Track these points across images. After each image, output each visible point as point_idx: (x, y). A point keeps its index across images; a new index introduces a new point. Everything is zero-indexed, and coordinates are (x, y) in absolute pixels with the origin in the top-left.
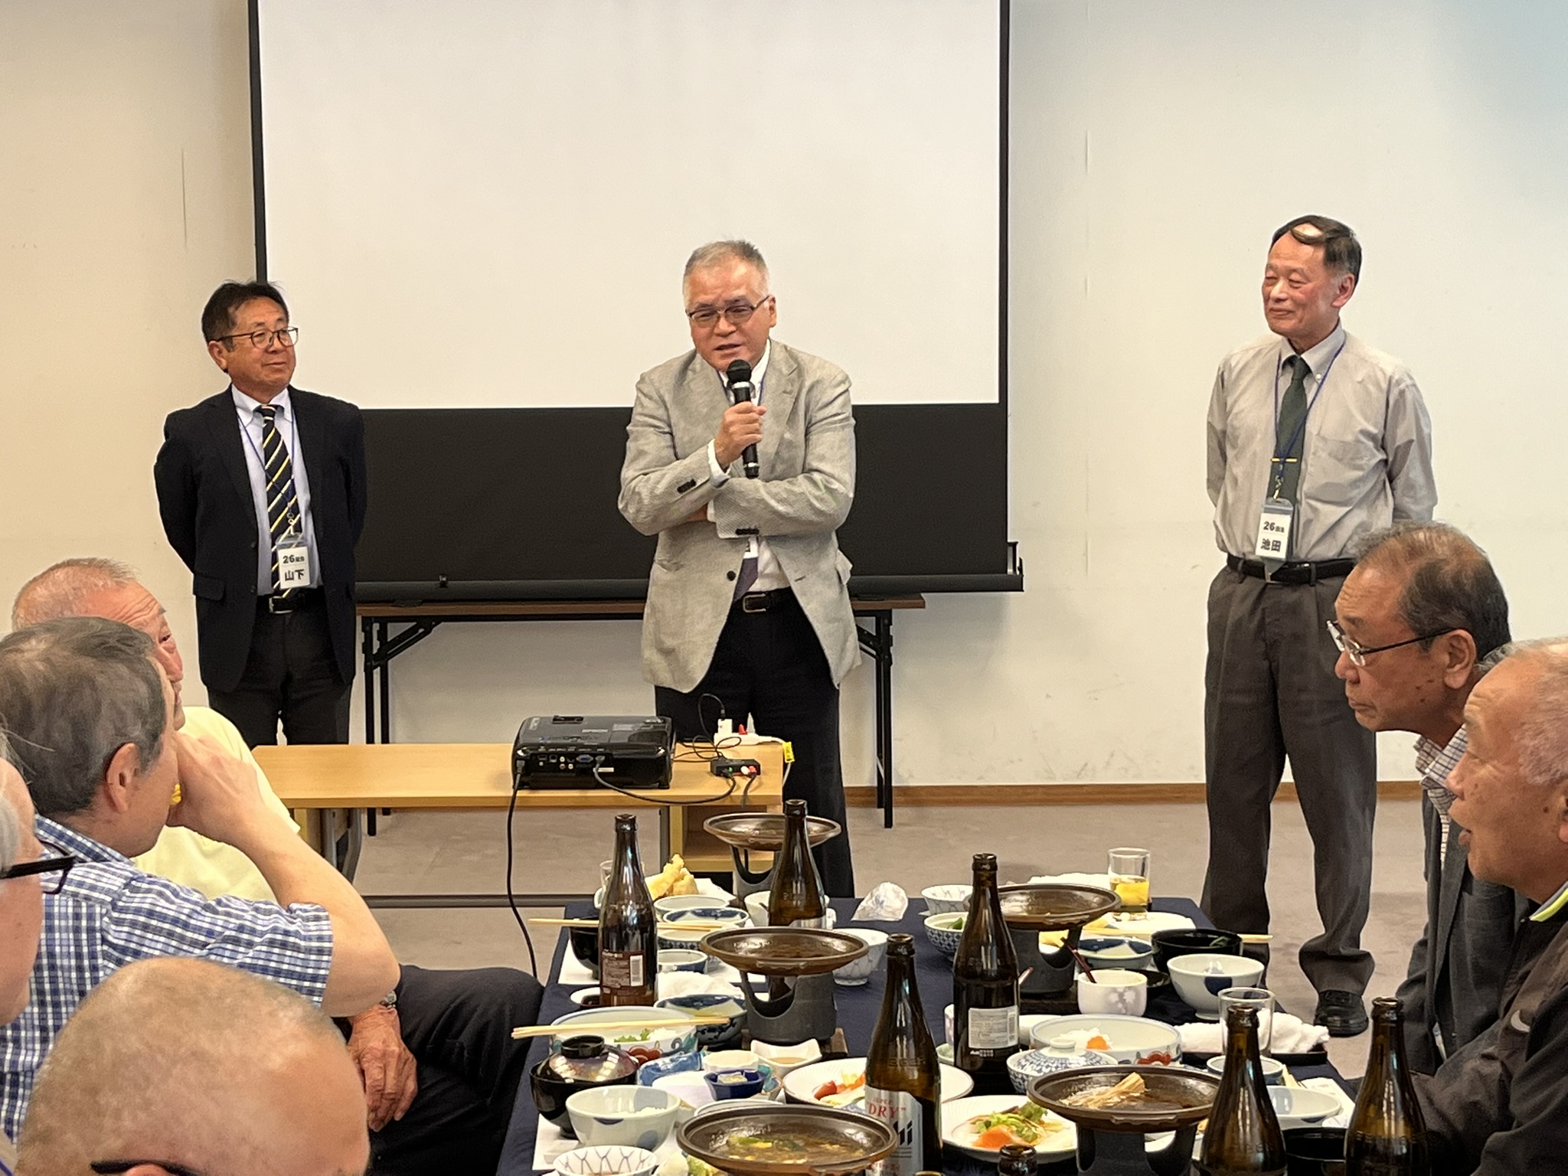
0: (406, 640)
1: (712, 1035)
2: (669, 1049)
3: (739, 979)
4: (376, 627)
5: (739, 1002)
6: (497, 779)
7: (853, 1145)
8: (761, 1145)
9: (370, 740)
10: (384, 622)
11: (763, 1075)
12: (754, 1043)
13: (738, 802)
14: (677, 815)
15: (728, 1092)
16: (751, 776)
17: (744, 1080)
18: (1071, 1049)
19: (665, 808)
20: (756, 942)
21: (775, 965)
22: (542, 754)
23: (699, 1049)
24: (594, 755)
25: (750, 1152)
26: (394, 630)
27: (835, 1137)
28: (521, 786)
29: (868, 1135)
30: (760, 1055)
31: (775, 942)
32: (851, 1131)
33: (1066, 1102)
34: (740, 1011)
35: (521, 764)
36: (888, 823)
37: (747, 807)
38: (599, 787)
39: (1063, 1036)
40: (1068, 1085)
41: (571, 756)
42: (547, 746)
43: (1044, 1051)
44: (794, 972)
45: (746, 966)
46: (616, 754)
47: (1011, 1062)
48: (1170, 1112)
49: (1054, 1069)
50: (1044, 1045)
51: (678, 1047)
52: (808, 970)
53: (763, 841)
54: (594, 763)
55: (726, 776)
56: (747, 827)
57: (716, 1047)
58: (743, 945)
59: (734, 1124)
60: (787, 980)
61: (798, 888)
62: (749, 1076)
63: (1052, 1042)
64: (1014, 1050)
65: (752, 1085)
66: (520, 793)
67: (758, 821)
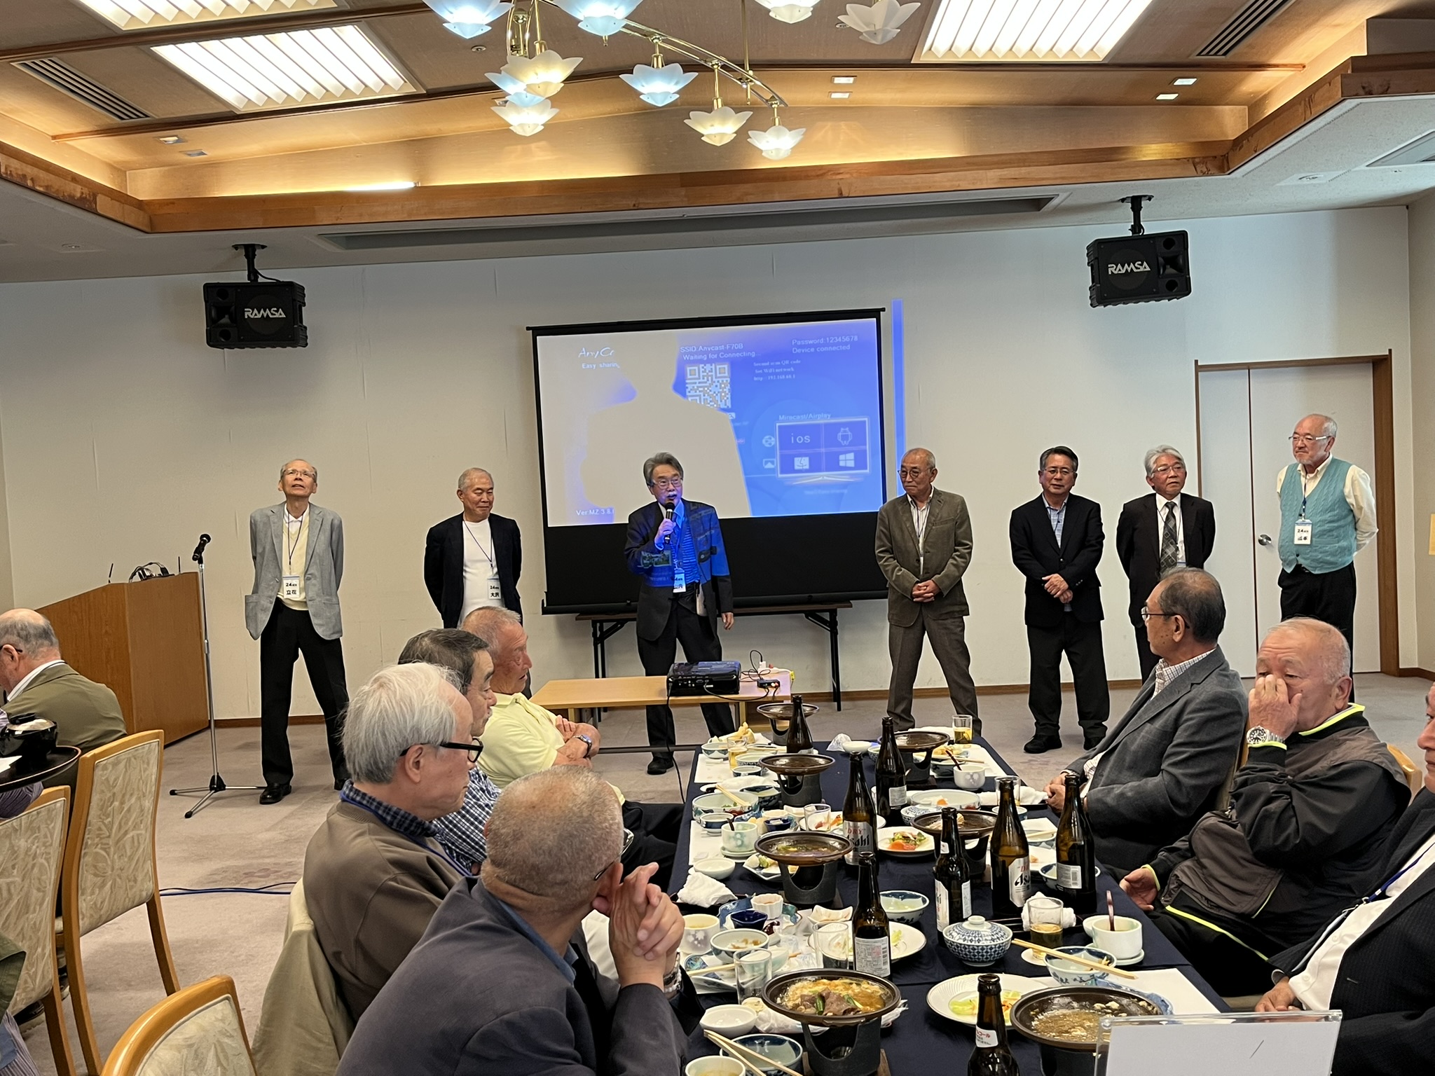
0: (613, 630)
1: (765, 804)
2: (747, 810)
3: (777, 779)
4: (598, 625)
5: (777, 788)
6: (660, 693)
7: (834, 848)
8: (792, 849)
9: (597, 676)
10: (602, 622)
11: (791, 820)
12: (785, 806)
13: (770, 699)
14: (742, 706)
15: (774, 828)
16: (776, 687)
17: (782, 822)
18: (930, 805)
19: (737, 704)
20: (784, 761)
21: (794, 771)
22: (680, 680)
23: (760, 810)
24: (704, 679)
25: (788, 852)
26: (607, 626)
27: (825, 845)
28: (672, 695)
29: (840, 844)
30: (788, 811)
31: (792, 760)
32: (831, 842)
33: (928, 827)
34: (777, 792)
35: (671, 684)
36: (839, 709)
37: (775, 700)
38: (707, 694)
39: (925, 799)
40: (929, 819)
41: (693, 680)
42: (682, 676)
43: (917, 806)
44: (802, 774)
45: (780, 771)
46: (714, 678)
47: (903, 812)
48: (976, 830)
49: (922, 813)
50: (917, 804)
51: (751, 810)
52: (809, 772)
53: (784, 716)
54: (704, 683)
55: (764, 688)
56: (777, 710)
57: (767, 808)
58: (778, 762)
59: (779, 840)
60: (798, 777)
61: (800, 735)
62: (784, 821)
63: (921, 802)
64: (903, 806)
65: (786, 824)
66: (670, 698)
67: (782, 707)
